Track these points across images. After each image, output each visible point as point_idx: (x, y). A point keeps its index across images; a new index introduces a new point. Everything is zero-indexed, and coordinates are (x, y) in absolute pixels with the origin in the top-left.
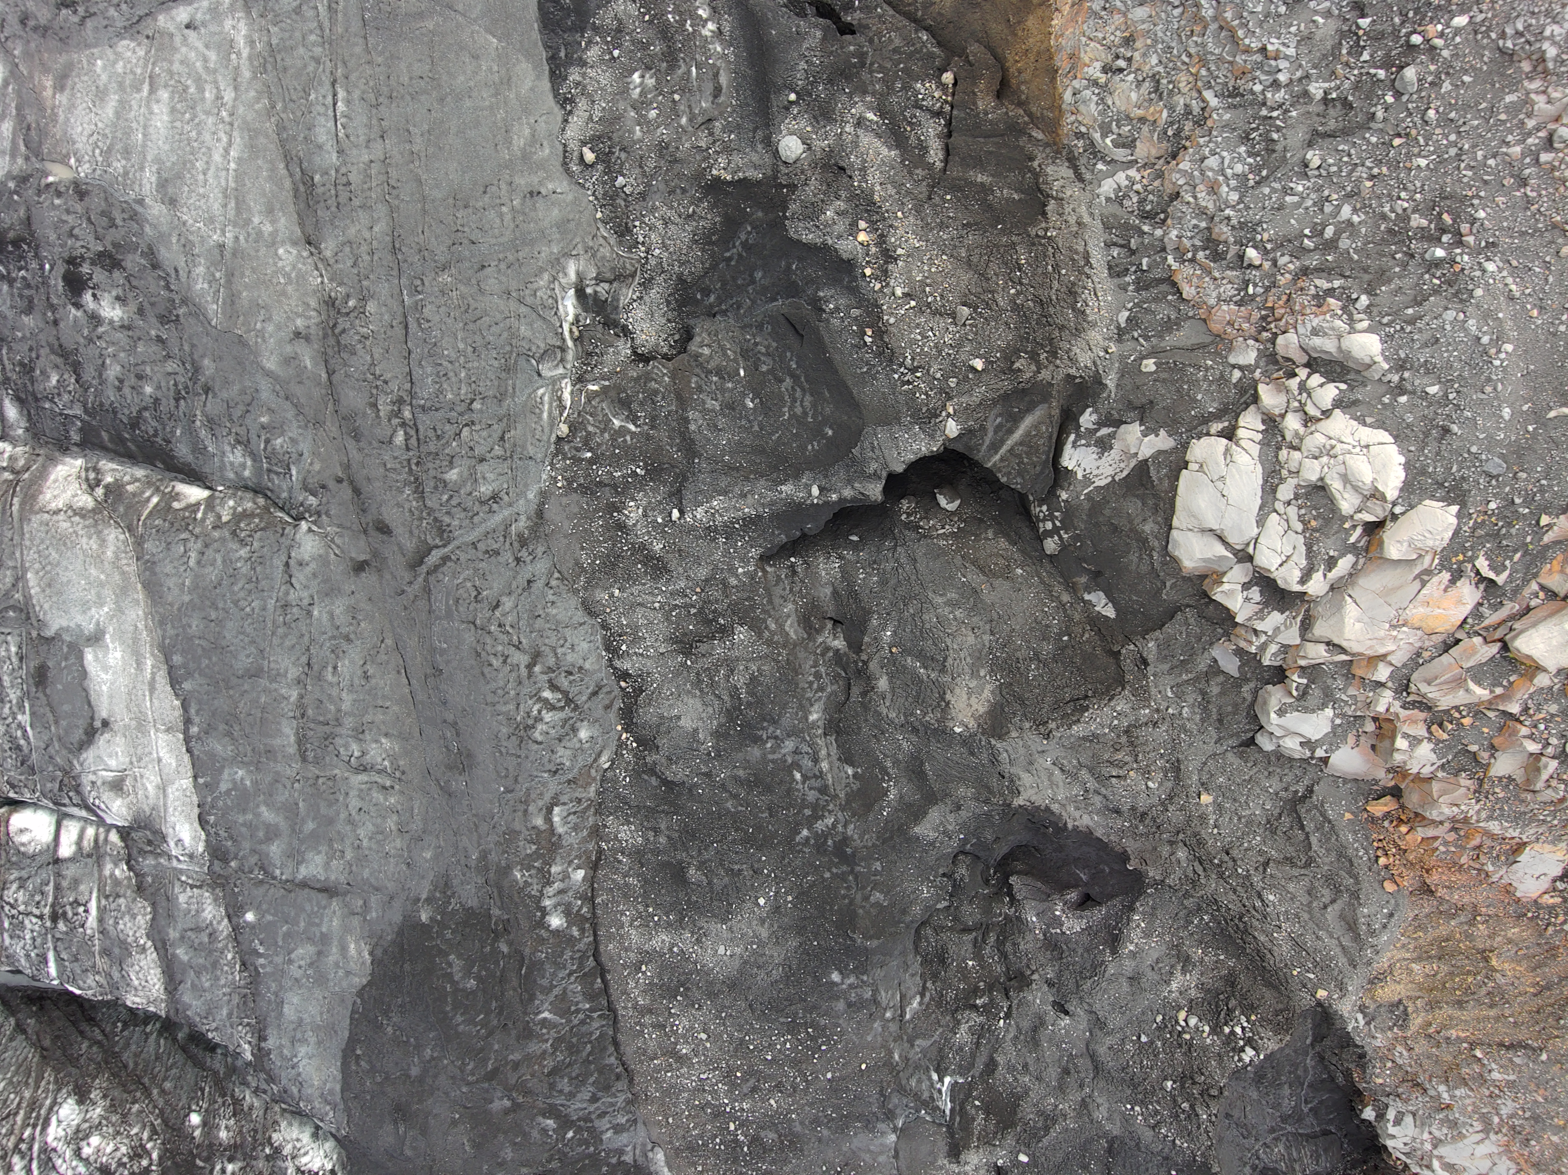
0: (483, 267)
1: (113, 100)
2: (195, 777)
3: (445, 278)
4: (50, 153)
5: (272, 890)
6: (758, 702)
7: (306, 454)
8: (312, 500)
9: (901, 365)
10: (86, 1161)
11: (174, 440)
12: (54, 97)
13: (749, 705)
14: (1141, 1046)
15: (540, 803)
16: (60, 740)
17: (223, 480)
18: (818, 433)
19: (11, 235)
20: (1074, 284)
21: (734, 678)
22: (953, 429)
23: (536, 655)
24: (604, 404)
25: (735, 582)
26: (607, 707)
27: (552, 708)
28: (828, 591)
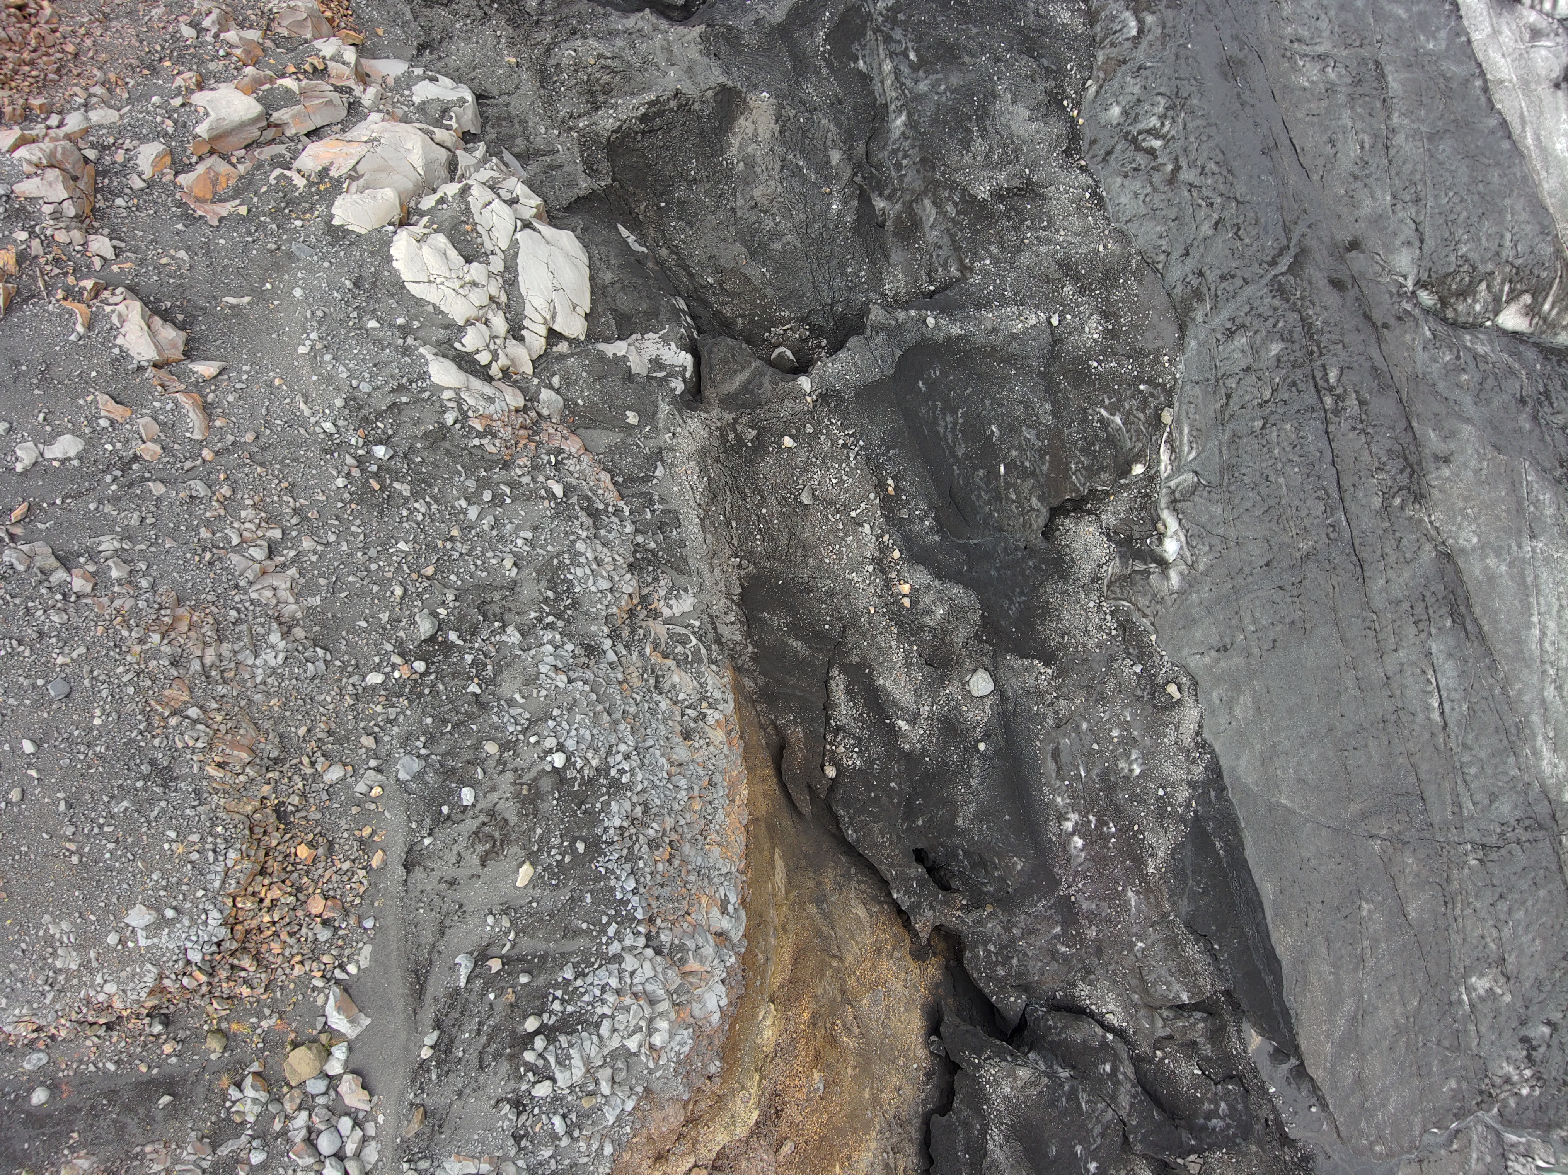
0: (1267, 565)
2: (1469, 41)
3: (1305, 546)
6: (960, 120)
7: (1420, 348)
9: (858, 453)
15: (1150, 37)
17: (1490, 332)
18: (931, 385)
20: (712, 501)
21: (984, 148)
22: (805, 383)
23: (1172, 180)
24: (1129, 445)
25: (992, 248)
26: (1095, 141)
27: (1149, 132)
28: (894, 259)
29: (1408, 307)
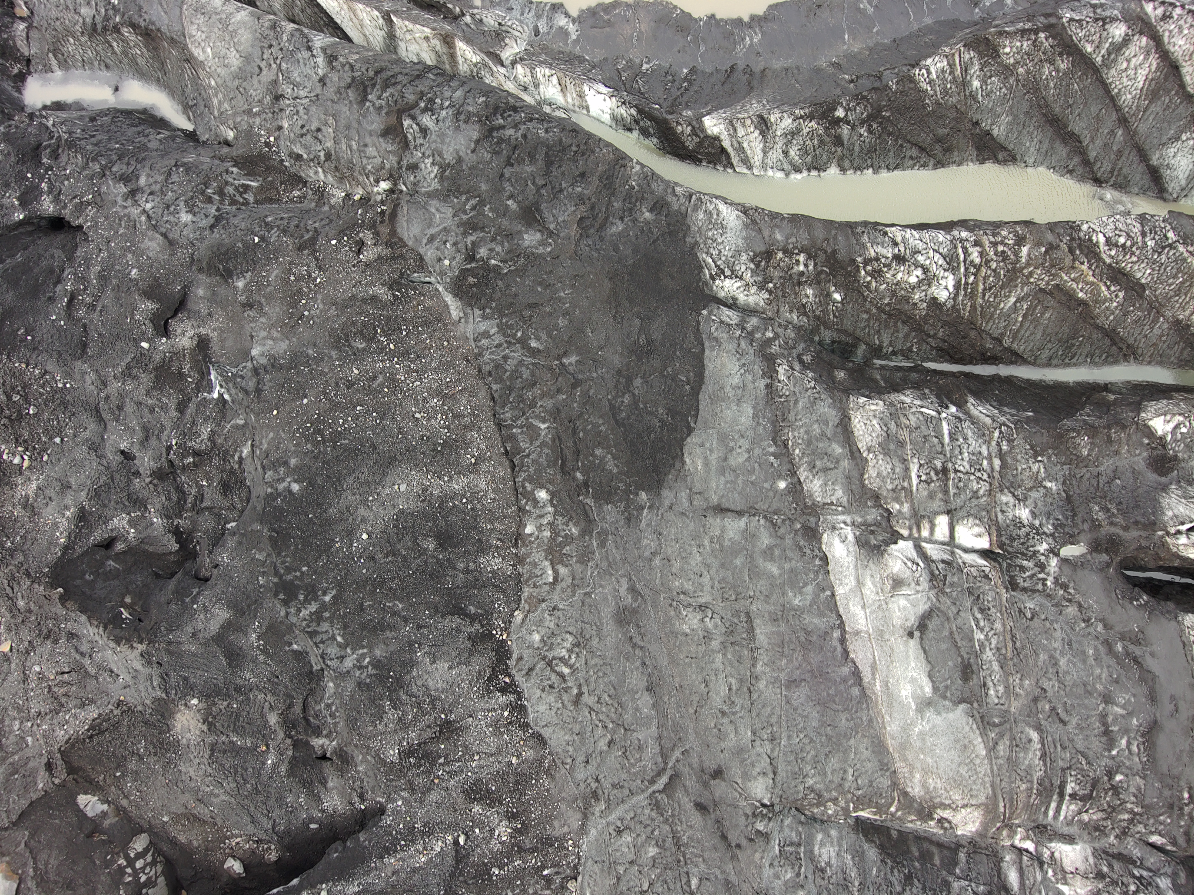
2: (833, 594)
5: (765, 507)
6: (373, 699)
7: (767, 865)
8: (760, 826)
10: (917, 265)
11: (879, 862)
13: (381, 697)
14: (60, 433)
15: (563, 584)
16: (948, 619)
17: (840, 827)
21: (397, 714)
23: (576, 701)
25: (403, 791)
26: (519, 659)
27: (560, 659)
28: (330, 784)
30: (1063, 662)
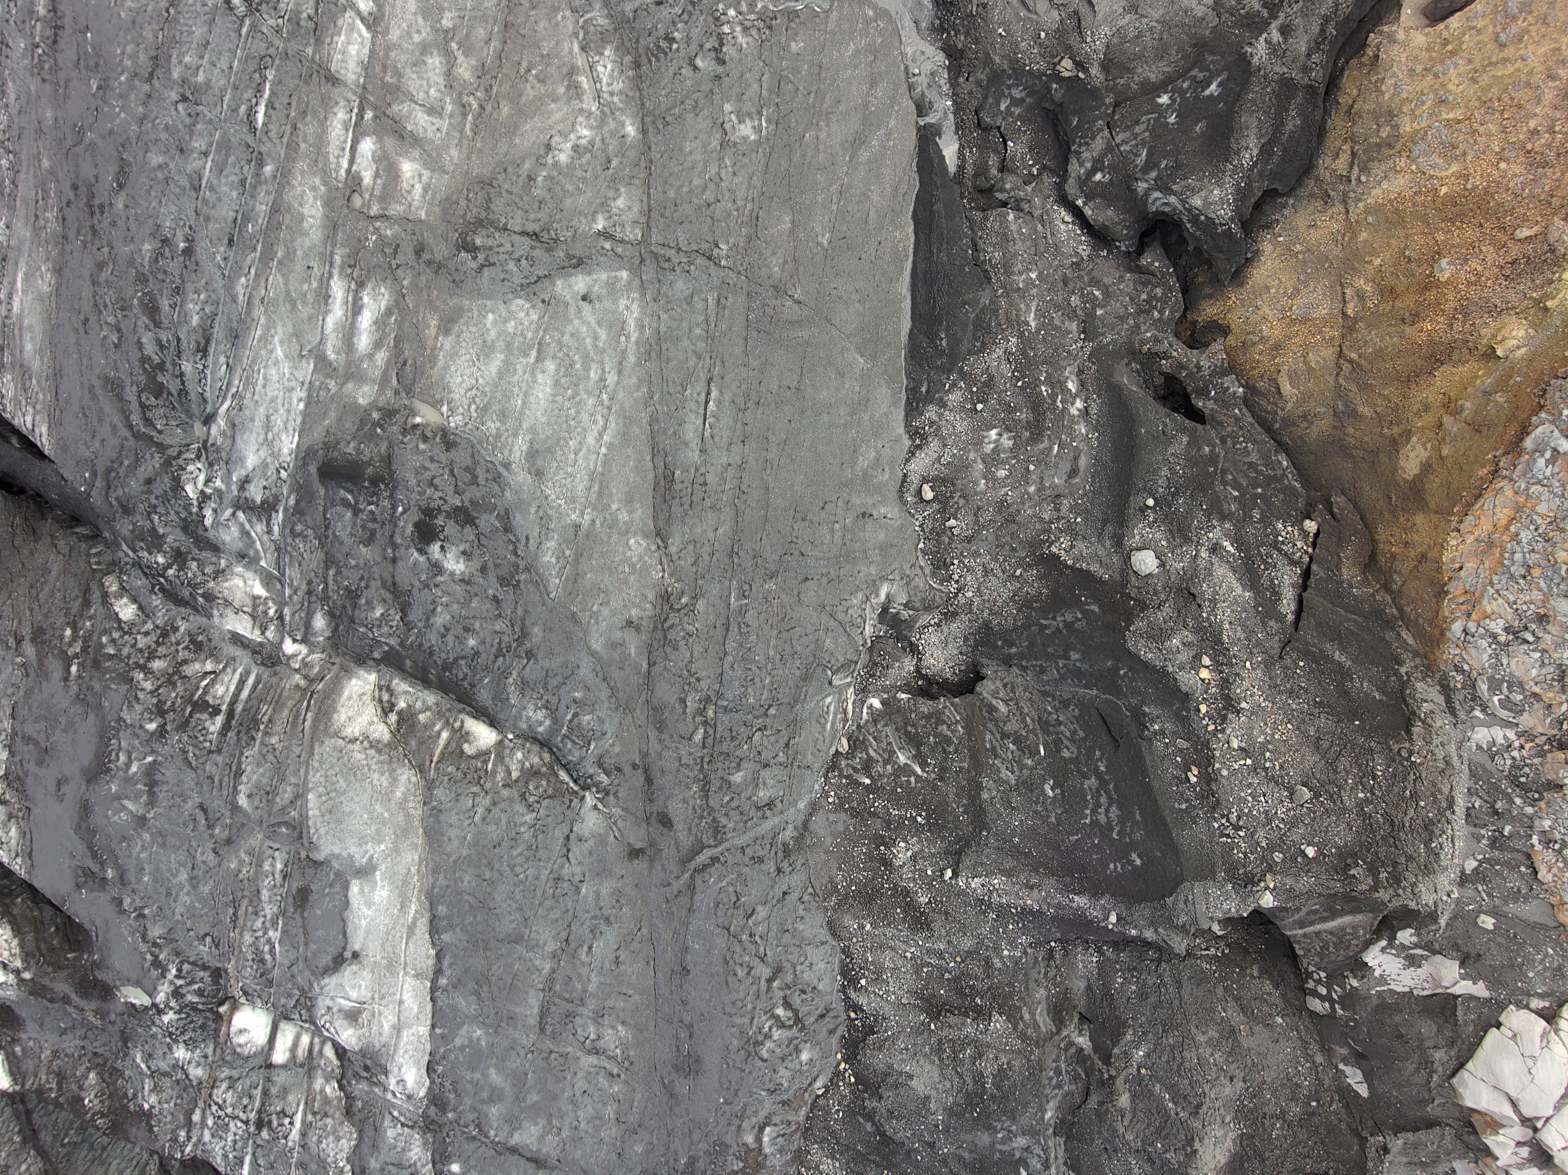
0: (807, 579)
1: (497, 360)
2: (433, 1026)
3: (771, 585)
4: (422, 393)
5: (483, 1149)
9: (1223, 816)
11: (479, 686)
12: (436, 338)
13: (992, 1095)
15: (754, 1120)
16: (306, 960)
17: (514, 728)
18: (1122, 856)
19: (370, 470)
20: (1431, 822)
21: (981, 1064)
22: (1268, 901)
23: (778, 971)
24: (888, 730)
25: (999, 965)
26: (831, 1032)
27: (782, 1026)
28: (1082, 984)
29: (603, 778)
30: (183, 876)
